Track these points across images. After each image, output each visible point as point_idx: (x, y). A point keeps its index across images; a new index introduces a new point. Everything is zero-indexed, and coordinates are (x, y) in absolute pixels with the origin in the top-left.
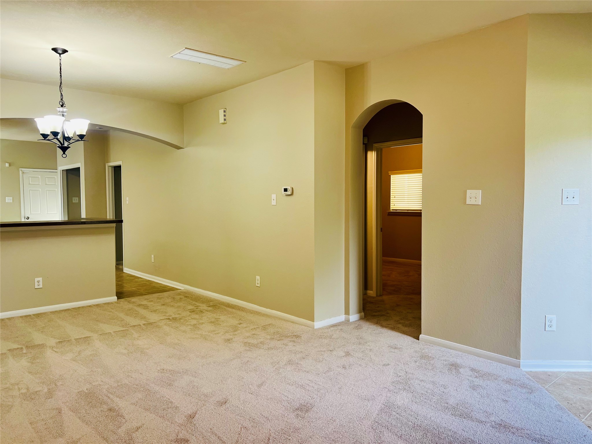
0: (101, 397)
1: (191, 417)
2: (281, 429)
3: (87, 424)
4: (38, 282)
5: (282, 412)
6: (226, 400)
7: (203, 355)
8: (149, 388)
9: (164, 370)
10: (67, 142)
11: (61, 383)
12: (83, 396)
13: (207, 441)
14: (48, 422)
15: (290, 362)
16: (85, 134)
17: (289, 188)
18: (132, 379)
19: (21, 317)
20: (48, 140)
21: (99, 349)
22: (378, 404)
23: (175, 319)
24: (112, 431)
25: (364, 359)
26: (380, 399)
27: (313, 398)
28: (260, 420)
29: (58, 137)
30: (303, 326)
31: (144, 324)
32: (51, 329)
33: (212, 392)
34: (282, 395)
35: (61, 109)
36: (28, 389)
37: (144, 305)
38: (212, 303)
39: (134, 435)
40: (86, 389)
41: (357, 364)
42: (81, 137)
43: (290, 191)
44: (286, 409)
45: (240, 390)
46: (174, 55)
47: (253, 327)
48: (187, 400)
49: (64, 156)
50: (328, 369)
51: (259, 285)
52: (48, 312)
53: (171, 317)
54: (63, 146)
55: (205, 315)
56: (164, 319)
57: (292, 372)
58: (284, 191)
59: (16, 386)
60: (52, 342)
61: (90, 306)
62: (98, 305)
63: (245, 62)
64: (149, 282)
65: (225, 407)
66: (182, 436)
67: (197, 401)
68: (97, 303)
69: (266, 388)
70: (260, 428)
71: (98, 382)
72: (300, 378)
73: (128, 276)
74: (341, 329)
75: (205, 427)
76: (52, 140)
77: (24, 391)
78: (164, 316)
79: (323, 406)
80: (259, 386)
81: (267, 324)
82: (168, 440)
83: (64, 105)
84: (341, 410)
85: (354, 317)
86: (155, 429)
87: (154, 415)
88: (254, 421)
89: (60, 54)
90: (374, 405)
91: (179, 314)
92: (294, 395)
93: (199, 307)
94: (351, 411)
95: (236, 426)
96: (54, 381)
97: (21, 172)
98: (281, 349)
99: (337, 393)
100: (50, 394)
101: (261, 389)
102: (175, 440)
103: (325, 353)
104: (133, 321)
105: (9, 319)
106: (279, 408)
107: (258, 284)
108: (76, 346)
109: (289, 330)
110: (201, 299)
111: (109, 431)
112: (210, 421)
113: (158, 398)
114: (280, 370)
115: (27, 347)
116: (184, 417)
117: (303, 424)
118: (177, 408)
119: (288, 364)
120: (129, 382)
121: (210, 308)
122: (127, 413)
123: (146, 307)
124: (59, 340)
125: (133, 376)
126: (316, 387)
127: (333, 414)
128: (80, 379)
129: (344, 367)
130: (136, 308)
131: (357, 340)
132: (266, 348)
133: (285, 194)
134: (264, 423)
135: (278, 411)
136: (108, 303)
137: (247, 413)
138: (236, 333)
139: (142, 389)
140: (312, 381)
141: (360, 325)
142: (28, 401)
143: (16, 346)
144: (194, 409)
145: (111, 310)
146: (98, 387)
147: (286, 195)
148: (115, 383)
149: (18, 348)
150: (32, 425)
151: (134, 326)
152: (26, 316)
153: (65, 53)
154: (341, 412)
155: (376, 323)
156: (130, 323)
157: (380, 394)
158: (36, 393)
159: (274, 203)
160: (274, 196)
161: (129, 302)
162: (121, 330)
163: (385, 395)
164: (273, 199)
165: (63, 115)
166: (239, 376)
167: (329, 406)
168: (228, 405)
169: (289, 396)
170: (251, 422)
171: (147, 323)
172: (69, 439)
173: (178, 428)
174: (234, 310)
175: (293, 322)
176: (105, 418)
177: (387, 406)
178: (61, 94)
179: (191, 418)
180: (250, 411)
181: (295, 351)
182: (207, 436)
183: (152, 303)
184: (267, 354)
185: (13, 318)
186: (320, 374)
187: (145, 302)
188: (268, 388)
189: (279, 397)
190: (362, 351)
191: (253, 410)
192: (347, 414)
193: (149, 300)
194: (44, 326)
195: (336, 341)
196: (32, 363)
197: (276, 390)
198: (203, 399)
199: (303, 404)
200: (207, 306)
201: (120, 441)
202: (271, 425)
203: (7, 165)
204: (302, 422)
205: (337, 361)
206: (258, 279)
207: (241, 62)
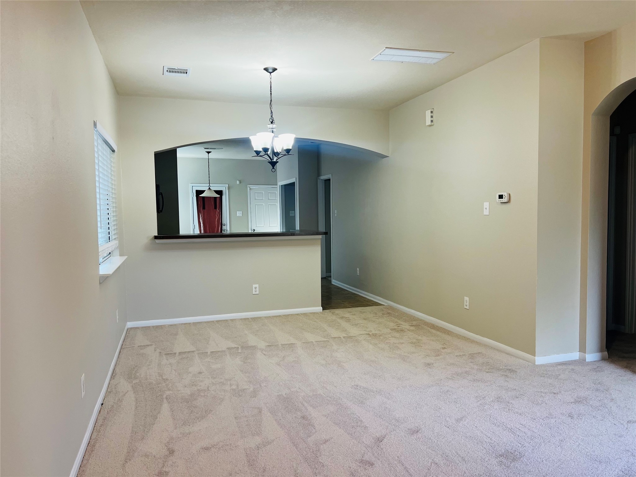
0: (297, 404)
1: (379, 440)
2: (478, 474)
3: (281, 427)
4: (256, 288)
5: (482, 455)
6: (419, 429)
7: (399, 377)
8: (341, 403)
9: (357, 386)
10: (277, 157)
11: (265, 384)
12: (281, 400)
13: (393, 469)
14: (249, 419)
15: (499, 399)
16: (291, 148)
17: (505, 194)
18: (327, 390)
19: (241, 319)
20: (261, 156)
21: (300, 356)
22: (613, 469)
23: (375, 335)
24: (302, 439)
25: (600, 410)
26: (618, 464)
27: (523, 447)
28: (455, 458)
29: (268, 153)
30: (521, 360)
31: (344, 337)
32: (263, 333)
33: (404, 418)
34: (485, 436)
35: (271, 126)
36: (238, 386)
37: (346, 318)
38: (415, 322)
39: (322, 447)
40: (285, 393)
41: (590, 415)
42: (288, 151)
43: (506, 198)
44: (487, 452)
45: (436, 421)
46: (375, 58)
47: (458, 354)
48: (377, 421)
49: (273, 170)
50: (547, 415)
51: (467, 308)
52: (263, 317)
53: (371, 333)
54: (273, 161)
55: (406, 334)
56: (364, 334)
57: (500, 411)
58: (499, 199)
59: (229, 382)
60: (262, 345)
61: (298, 314)
62: (305, 314)
63: (453, 53)
64: (354, 295)
65: (416, 437)
66: (367, 458)
67: (387, 424)
68: (304, 312)
69: (466, 424)
70: (454, 468)
71: (295, 389)
72: (509, 419)
73: (335, 288)
74: (573, 370)
75: (393, 453)
76: (263, 156)
77: (234, 387)
78: (364, 330)
79: (536, 458)
80: (458, 420)
81: (475, 352)
82: (353, 459)
83: (274, 122)
84: (560, 467)
85: (592, 356)
86: (342, 445)
87: (343, 431)
88: (446, 458)
89: (270, 73)
90: (608, 469)
91: (379, 330)
92: (499, 438)
93: (401, 325)
94: (574, 471)
95: (426, 459)
96: (259, 382)
97: (248, 188)
98: (489, 382)
99: (557, 446)
100: (254, 394)
101: (460, 424)
102: (360, 461)
103: (547, 395)
104: (335, 333)
105: (232, 320)
106: (479, 450)
107: (466, 306)
108: (282, 352)
109: (502, 363)
110: (404, 317)
111: (300, 438)
112: (399, 449)
113: (349, 414)
114: (485, 407)
115: (242, 347)
116: (372, 438)
117: (507, 474)
118: (366, 427)
119: (496, 401)
120: (323, 393)
121: (412, 328)
122: (318, 424)
123: (348, 320)
124: (269, 344)
125: (328, 388)
126: (529, 434)
127: (548, 470)
128: (281, 383)
129: (571, 416)
130: (339, 320)
131: (593, 385)
132: (472, 379)
133: (500, 201)
134: (458, 463)
135: (478, 453)
136: (314, 313)
137: (440, 448)
138: (438, 358)
139: (335, 403)
140: (525, 426)
141: (601, 367)
142: (236, 396)
143: (234, 345)
144: (383, 432)
145: (316, 320)
146: (296, 394)
147: (501, 203)
148: (311, 392)
149: (235, 347)
150: (237, 419)
151: (335, 338)
152: (245, 319)
153: (275, 71)
154: (559, 469)
155: (625, 368)
156: (332, 335)
157: (619, 457)
158: (244, 391)
159: (486, 212)
160: (486, 205)
161: (333, 313)
162: (322, 340)
163: (625, 460)
164: (485, 207)
165: (273, 132)
166: (436, 405)
167: (544, 460)
168: (419, 435)
169: (493, 439)
170: (444, 459)
171: (347, 336)
172: (264, 439)
173: (364, 449)
174: (438, 333)
175: (508, 354)
176: (297, 424)
177: (626, 474)
178: (271, 111)
179: (379, 442)
180: (444, 446)
181: (507, 388)
182: (393, 464)
183: (354, 317)
184: (471, 386)
185: (235, 319)
186: (537, 420)
187: (347, 315)
188: (468, 425)
189: (481, 437)
190: (600, 399)
191: (447, 445)
192: (567, 474)
193: (351, 313)
194: (258, 329)
195: (563, 383)
196: (245, 363)
197: (477, 428)
198: (394, 423)
199: (509, 450)
200: (409, 325)
201: (308, 450)
202: (467, 467)
203: (238, 182)
204: (506, 471)
205: (561, 407)
206: (466, 301)
207: (448, 53)
